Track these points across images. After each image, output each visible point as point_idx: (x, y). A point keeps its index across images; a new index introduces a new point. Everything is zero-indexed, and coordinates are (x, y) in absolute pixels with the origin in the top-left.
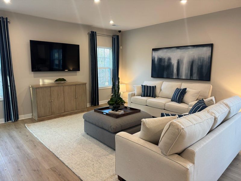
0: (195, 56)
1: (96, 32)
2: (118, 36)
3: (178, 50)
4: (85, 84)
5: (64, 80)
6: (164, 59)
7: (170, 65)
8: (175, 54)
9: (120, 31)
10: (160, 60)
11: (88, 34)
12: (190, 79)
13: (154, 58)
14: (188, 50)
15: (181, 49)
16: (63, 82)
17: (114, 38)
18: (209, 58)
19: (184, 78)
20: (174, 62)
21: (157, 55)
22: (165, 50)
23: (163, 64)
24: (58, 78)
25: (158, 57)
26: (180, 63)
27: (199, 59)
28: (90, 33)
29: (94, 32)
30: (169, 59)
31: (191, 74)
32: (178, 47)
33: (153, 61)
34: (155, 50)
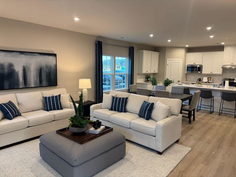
3: (23, 56)
7: (12, 73)
12: (40, 87)
14: (35, 56)
18: (55, 65)
19: (33, 86)
20: (19, 69)
26: (26, 70)
30: (11, 65)
31: (41, 81)
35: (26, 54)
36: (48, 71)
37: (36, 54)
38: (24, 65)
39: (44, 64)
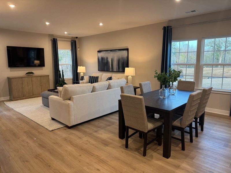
0: (120, 57)
1: (57, 39)
2: (75, 41)
3: (111, 52)
4: (48, 76)
5: (32, 73)
6: (104, 58)
7: (107, 62)
8: (110, 55)
9: (77, 38)
10: (102, 58)
11: (51, 40)
12: (118, 72)
13: (99, 57)
14: (116, 52)
15: (113, 52)
16: (32, 74)
17: (72, 43)
18: (127, 57)
19: (115, 71)
20: (110, 60)
21: (101, 55)
22: (105, 52)
23: (104, 61)
24: (28, 72)
25: (101, 57)
26: (113, 61)
27: (122, 58)
28: (52, 39)
29: (55, 39)
30: (107, 58)
31: (119, 68)
32: (111, 50)
33: (98, 59)
34: (99, 52)
35: (113, 51)
36: (122, 61)
37: (117, 51)
38: (112, 58)
39: (121, 57)
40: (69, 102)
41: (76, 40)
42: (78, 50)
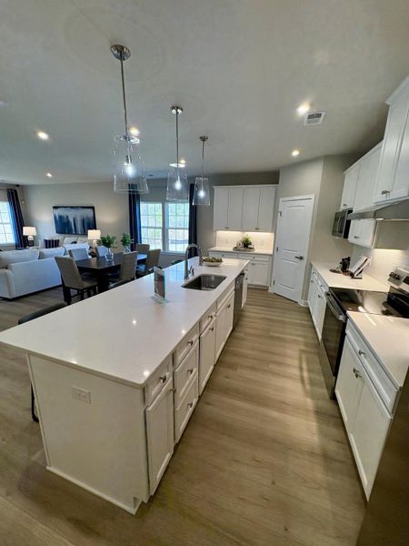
2: (15, 191)
6: (64, 217)
7: (68, 222)
8: (70, 213)
9: (18, 186)
10: (61, 217)
12: (84, 234)
13: (56, 215)
14: (79, 210)
18: (92, 217)
20: (71, 220)
21: (59, 212)
22: (63, 209)
23: (63, 221)
25: (58, 215)
26: (75, 221)
30: (67, 217)
32: (72, 207)
33: (55, 218)
34: (55, 208)
36: (88, 222)
37: (80, 208)
38: (74, 217)
39: (85, 216)
40: (7, 271)
41: (17, 189)
42: (22, 203)
